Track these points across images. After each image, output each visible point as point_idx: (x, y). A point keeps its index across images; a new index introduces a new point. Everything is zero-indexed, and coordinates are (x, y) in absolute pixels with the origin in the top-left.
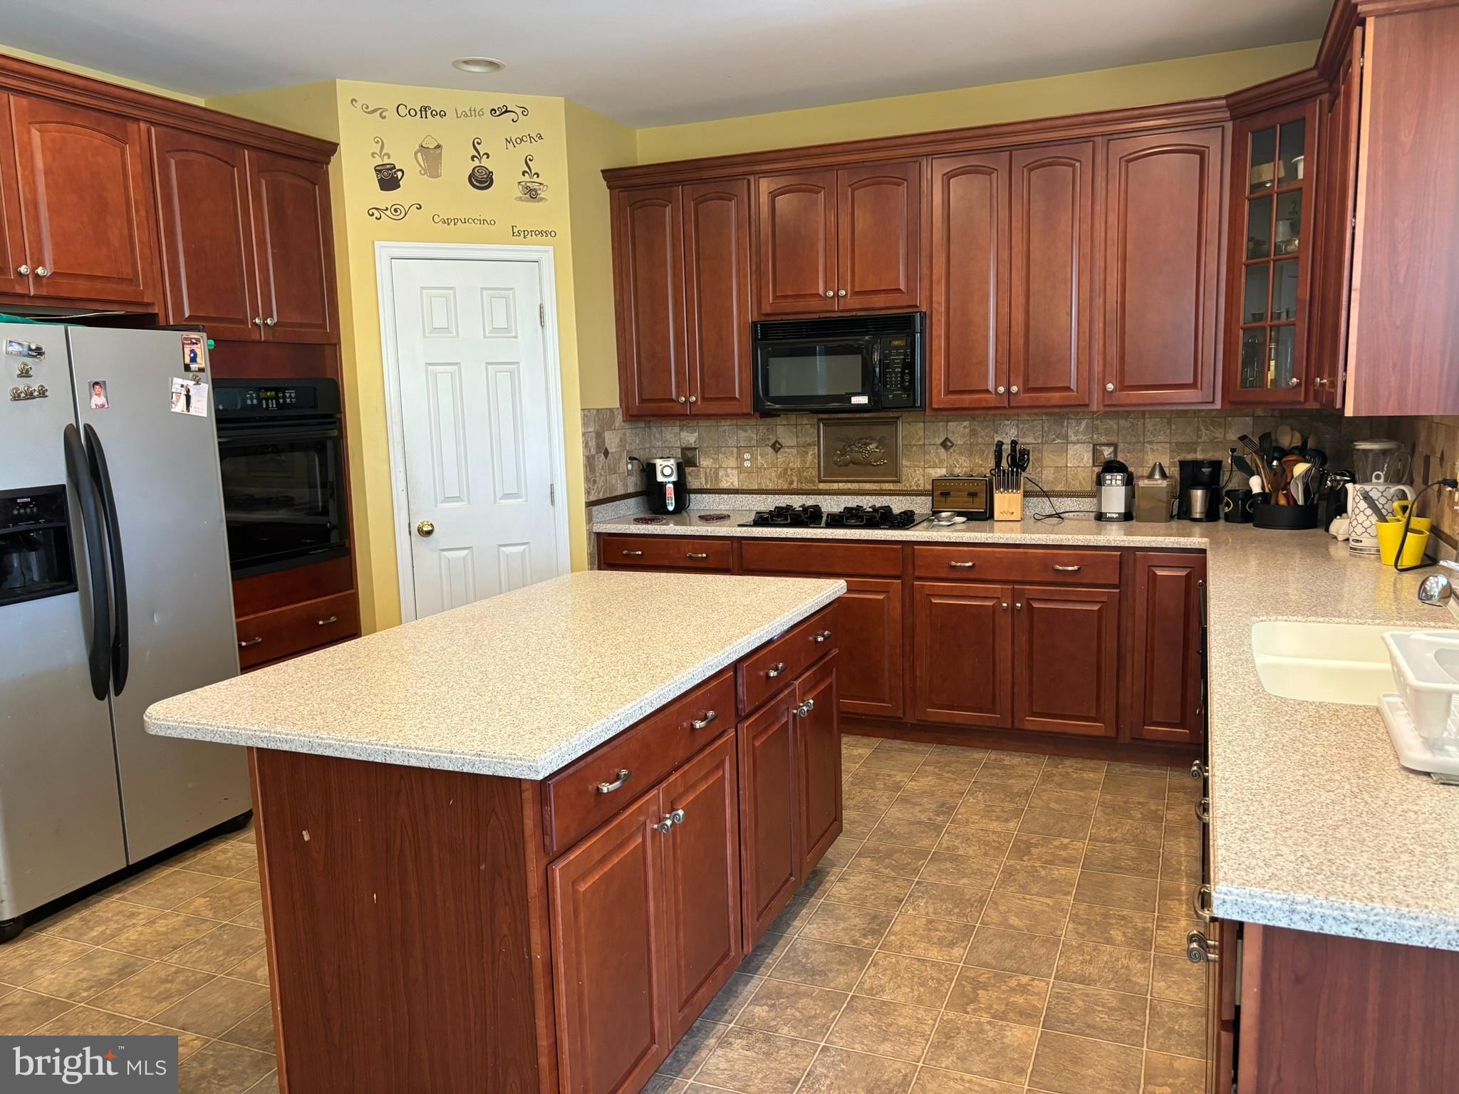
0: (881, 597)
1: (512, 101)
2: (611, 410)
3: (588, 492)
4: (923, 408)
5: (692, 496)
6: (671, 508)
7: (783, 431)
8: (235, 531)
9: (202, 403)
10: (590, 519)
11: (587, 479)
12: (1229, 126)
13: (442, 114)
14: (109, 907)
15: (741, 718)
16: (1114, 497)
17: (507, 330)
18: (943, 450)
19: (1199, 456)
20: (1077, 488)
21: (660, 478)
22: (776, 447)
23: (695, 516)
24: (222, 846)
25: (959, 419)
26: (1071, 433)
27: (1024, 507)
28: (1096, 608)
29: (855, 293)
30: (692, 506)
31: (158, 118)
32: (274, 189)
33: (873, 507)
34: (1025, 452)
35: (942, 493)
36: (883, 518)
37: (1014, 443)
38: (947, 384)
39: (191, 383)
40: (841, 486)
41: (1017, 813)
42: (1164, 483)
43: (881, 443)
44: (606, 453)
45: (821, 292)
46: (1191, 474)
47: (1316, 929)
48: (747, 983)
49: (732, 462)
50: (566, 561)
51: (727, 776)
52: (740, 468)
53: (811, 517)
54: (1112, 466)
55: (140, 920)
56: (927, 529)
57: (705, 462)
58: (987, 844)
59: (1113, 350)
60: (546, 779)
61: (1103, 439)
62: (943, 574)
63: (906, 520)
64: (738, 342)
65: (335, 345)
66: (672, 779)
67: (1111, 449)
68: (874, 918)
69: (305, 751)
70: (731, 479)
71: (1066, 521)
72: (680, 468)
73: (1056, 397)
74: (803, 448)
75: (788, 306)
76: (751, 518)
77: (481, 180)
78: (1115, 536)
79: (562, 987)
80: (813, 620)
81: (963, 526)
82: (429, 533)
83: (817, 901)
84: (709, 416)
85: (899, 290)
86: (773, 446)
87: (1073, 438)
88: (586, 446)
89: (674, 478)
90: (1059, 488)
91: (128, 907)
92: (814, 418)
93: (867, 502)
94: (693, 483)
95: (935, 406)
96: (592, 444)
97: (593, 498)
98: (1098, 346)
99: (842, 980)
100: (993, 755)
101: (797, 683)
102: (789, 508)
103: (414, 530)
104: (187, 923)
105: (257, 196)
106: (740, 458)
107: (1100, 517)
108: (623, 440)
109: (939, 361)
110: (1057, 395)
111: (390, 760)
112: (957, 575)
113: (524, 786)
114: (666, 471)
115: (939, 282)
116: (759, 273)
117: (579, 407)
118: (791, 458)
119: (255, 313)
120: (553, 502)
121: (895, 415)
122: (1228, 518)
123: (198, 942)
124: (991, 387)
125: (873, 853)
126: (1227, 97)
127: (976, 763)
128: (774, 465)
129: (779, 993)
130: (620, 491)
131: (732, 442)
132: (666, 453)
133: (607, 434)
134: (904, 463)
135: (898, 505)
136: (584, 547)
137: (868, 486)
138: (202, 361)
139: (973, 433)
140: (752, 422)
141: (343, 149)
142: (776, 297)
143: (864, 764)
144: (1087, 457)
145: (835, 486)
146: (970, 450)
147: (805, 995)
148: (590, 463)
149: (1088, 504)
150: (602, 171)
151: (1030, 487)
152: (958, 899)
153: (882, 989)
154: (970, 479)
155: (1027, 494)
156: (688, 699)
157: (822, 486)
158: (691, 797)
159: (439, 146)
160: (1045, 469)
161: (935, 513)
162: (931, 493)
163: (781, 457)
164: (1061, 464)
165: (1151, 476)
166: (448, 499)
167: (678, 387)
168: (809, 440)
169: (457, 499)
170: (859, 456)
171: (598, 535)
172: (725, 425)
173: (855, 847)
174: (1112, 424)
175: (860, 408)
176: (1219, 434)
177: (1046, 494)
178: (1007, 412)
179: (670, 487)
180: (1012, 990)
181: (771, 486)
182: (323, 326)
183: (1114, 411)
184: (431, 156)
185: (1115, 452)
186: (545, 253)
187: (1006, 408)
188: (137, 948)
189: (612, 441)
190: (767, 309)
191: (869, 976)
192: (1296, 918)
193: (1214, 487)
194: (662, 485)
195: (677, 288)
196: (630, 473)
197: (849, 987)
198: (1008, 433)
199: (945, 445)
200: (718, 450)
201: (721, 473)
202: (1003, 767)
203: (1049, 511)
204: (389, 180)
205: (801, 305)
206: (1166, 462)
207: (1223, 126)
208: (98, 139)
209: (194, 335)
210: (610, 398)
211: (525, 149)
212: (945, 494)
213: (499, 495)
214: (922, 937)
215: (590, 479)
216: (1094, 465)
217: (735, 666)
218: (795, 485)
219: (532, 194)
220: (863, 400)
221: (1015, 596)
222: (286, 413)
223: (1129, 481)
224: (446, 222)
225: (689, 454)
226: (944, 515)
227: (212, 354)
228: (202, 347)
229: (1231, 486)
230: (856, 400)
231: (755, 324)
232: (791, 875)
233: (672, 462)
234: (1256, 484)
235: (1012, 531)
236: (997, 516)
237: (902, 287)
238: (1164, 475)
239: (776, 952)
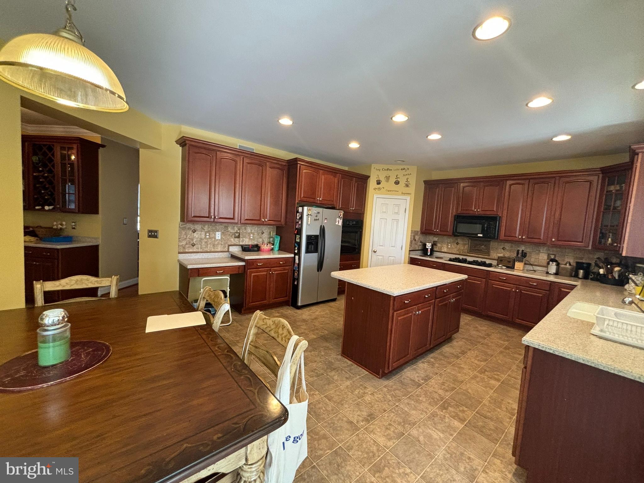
0: (479, 283)
1: (406, 167)
2: (418, 231)
3: (410, 248)
4: (497, 239)
5: (434, 252)
6: (429, 254)
7: (460, 240)
8: (342, 247)
9: (340, 223)
10: (409, 254)
11: (410, 245)
12: (601, 176)
13: (391, 170)
14: (314, 308)
15: (436, 298)
16: (553, 268)
17: (398, 213)
18: (503, 250)
19: (584, 261)
20: (541, 264)
21: (427, 247)
22: (457, 244)
23: (434, 257)
24: (331, 303)
25: (508, 243)
26: (541, 250)
27: (524, 267)
28: (541, 295)
29: (482, 211)
30: (434, 254)
31: (341, 173)
32: (358, 184)
33: (481, 261)
34: (526, 253)
35: (500, 261)
36: (484, 264)
37: (523, 251)
38: (504, 234)
39: (339, 219)
40: (473, 255)
41: (507, 341)
42: (569, 267)
43: (485, 246)
44: (415, 240)
45: (473, 209)
46: (579, 266)
47: (544, 350)
48: (430, 354)
49: (445, 246)
50: (403, 262)
51: (431, 309)
52: (447, 247)
53: (464, 261)
54: (553, 260)
55: (318, 311)
56: (494, 268)
57: (439, 245)
58: (498, 345)
59: (556, 230)
60: (395, 296)
61: (551, 253)
62: (497, 279)
63: (490, 265)
64: (450, 219)
65: (363, 214)
66: (419, 305)
67: (554, 256)
68: (463, 351)
69: (355, 284)
70: (445, 250)
71: (536, 272)
72: (432, 246)
73: (536, 240)
74: (464, 245)
75: (464, 212)
76: (448, 259)
77: (397, 183)
78: (552, 278)
79: (393, 335)
80: (457, 283)
81: (505, 269)
82: (376, 252)
83: (450, 344)
84: (441, 235)
85: (494, 211)
86: (457, 243)
87: (542, 251)
88: (411, 238)
89: (430, 248)
90: (536, 264)
91: (317, 309)
92: (468, 238)
93: (480, 260)
94: (435, 249)
95: (501, 239)
96: (412, 238)
97: (411, 250)
98: (551, 229)
99: (452, 360)
100: (505, 327)
101: (451, 295)
102: (459, 258)
103: (373, 251)
104: (326, 314)
105: (355, 186)
106: (448, 245)
107: (547, 273)
108: (419, 238)
109: (503, 229)
110: (537, 240)
111: (369, 288)
112: (501, 280)
113: (392, 297)
114: (429, 246)
115: (505, 210)
116: (458, 204)
117: (410, 230)
118: (461, 247)
119: (351, 207)
120: (402, 249)
121: (490, 240)
122: (592, 279)
123: (327, 317)
124: (517, 236)
125: (467, 339)
126: (600, 168)
127: (500, 327)
128: (456, 248)
129: (437, 358)
130: (417, 249)
131: (446, 241)
132: (429, 242)
133: (416, 236)
134: (492, 251)
135: (488, 262)
136: (407, 260)
137: (480, 256)
138: (342, 216)
139: (512, 247)
140: (452, 237)
141: (371, 177)
142: (461, 210)
143: (468, 321)
144: (545, 257)
145: (472, 255)
146: (510, 251)
147: (443, 360)
148: (411, 242)
149: (544, 269)
150: (424, 181)
151: (527, 262)
152: (486, 354)
153: (461, 364)
154: (509, 258)
155: (525, 264)
156: (425, 291)
157: (468, 254)
158: (423, 310)
159: (389, 176)
160: (532, 258)
161: (498, 265)
162: (497, 260)
163: (458, 246)
164: (537, 257)
165: (566, 264)
166: (380, 246)
167: (434, 228)
168: (466, 243)
169: (382, 246)
170: (479, 249)
171: (411, 258)
172: (445, 237)
173: (462, 336)
174: (555, 249)
175: (480, 237)
176: (591, 256)
177: (531, 265)
178: (522, 243)
179: (429, 250)
180: (495, 374)
181: (455, 252)
182: (362, 210)
183: (554, 246)
184: (388, 178)
185: (555, 257)
186: (408, 198)
187: (522, 242)
188: (318, 315)
189: (417, 238)
190: (459, 212)
191: (458, 361)
192: (540, 347)
193: (588, 270)
194: (428, 249)
195: (437, 208)
196: (420, 245)
197: (453, 362)
198: (522, 248)
199: (503, 249)
200: (442, 242)
201: (442, 248)
202: (507, 330)
203: (532, 269)
204: (379, 183)
205: (467, 212)
206: (572, 261)
207: (599, 176)
208: (332, 177)
209: (341, 211)
210: (418, 228)
211: (407, 177)
212: (501, 261)
213: (391, 246)
214: (474, 358)
215: (411, 246)
216: (547, 259)
217: (437, 287)
218: (461, 253)
219: (407, 186)
220: (481, 235)
221: (517, 288)
222: (354, 226)
223: (558, 265)
224: (388, 191)
225: (435, 243)
226: (500, 265)
227: (343, 214)
228: (342, 213)
229: (594, 271)
230: (479, 235)
231: (455, 216)
232: (444, 336)
233: (430, 244)
234: (602, 271)
235: (519, 272)
236: (515, 268)
237: (495, 210)
238: (570, 265)
239: (438, 351)
